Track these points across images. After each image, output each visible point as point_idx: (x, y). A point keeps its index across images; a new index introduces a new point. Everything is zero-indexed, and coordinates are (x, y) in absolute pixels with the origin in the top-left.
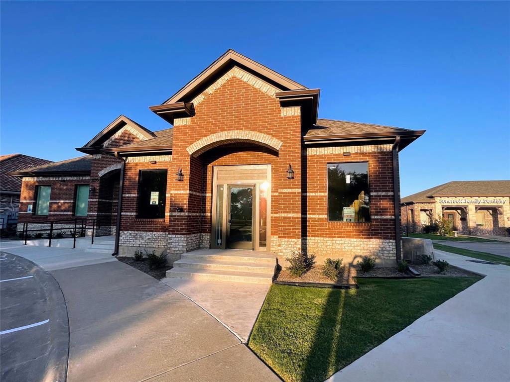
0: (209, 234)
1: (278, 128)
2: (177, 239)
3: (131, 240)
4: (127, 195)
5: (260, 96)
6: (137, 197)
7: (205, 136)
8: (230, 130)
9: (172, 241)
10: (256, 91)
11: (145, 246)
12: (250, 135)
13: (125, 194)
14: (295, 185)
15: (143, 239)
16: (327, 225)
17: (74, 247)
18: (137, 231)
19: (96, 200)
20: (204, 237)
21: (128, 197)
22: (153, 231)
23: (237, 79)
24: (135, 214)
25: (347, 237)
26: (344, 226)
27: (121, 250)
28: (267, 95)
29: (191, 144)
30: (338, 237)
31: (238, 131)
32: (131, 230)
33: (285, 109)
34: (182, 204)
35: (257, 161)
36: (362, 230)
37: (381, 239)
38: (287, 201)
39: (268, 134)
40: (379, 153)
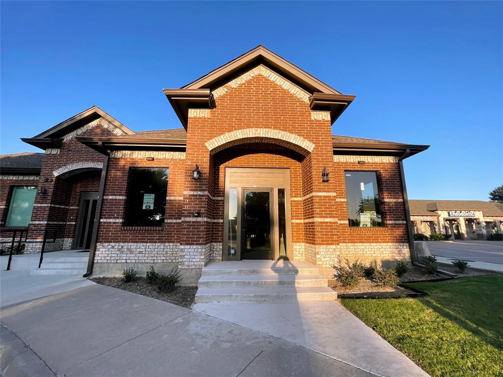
0: (221, 244)
1: (308, 131)
2: (193, 250)
3: (113, 255)
4: (111, 197)
5: (289, 97)
6: (125, 199)
7: (228, 132)
8: (258, 127)
9: (184, 253)
10: (285, 92)
11: (134, 261)
12: (280, 134)
13: (108, 195)
14: (330, 189)
15: (131, 252)
16: (348, 230)
17: (8, 269)
18: (123, 242)
19: (46, 205)
20: (216, 247)
21: (110, 200)
22: (146, 242)
23: (264, 78)
24: (121, 221)
25: (368, 242)
27: (98, 269)
28: (296, 97)
29: (211, 139)
30: (359, 242)
31: (267, 129)
32: (114, 242)
33: (315, 112)
34: (199, 207)
35: (276, 164)
36: (380, 234)
37: (397, 242)
38: (323, 205)
39: (299, 136)
40: (387, 163)
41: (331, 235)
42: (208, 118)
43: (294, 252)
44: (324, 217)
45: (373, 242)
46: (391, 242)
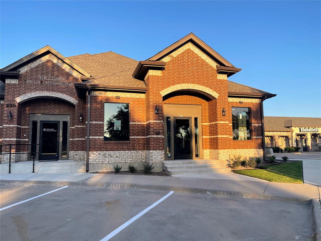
1: (216, 86)
3: (100, 159)
4: (94, 122)
5: (205, 64)
7: (172, 85)
9: (153, 155)
11: (113, 162)
12: (201, 88)
13: (92, 121)
14: (226, 119)
15: (111, 157)
16: (232, 141)
17: (10, 172)
18: (105, 151)
19: (13, 126)
21: (94, 124)
22: (120, 150)
23: (191, 51)
24: (102, 137)
25: (242, 149)
27: (91, 167)
29: (163, 89)
30: (238, 149)
31: (194, 84)
32: (100, 151)
33: (219, 75)
34: (158, 130)
36: (249, 144)
37: (257, 148)
38: (222, 128)
39: (211, 89)
40: (255, 103)
41: (226, 144)
42: (161, 76)
43: (204, 155)
44: (223, 135)
45: (245, 148)
46: (254, 148)
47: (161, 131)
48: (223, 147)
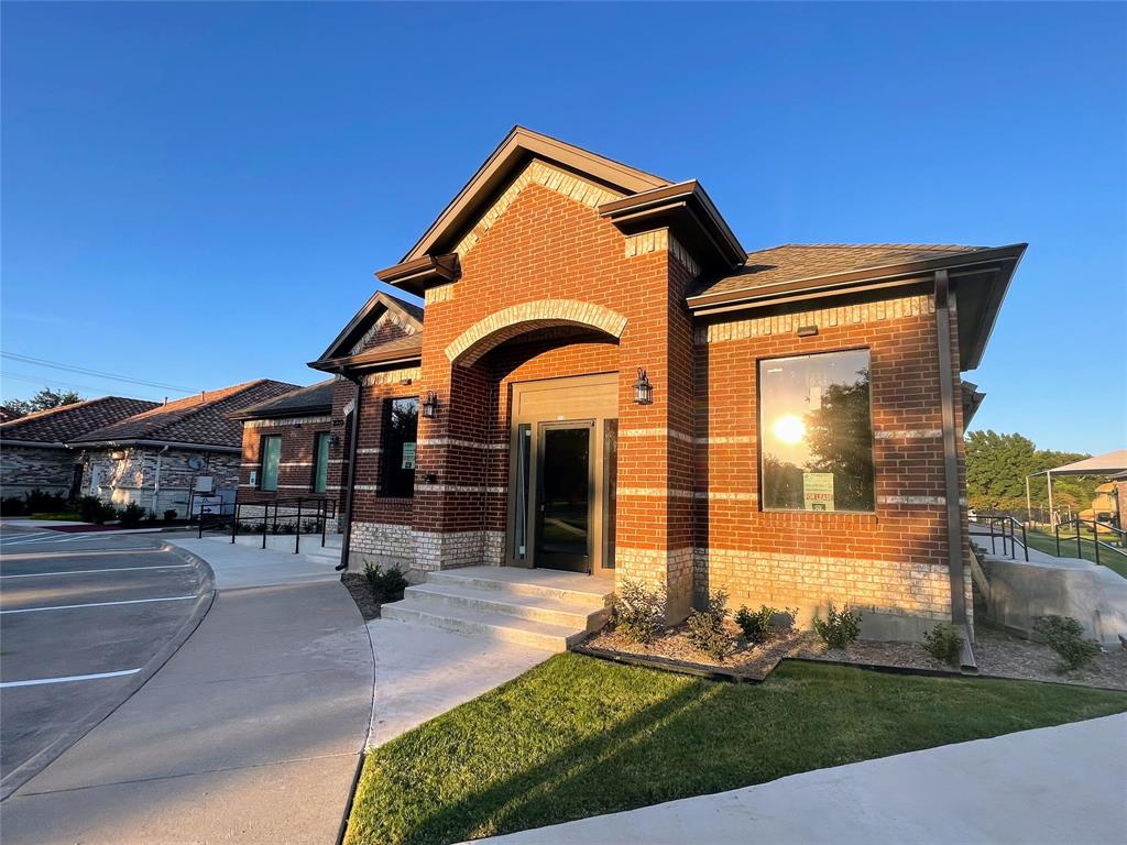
0: (501, 534)
1: (618, 287)
2: (427, 540)
3: (368, 542)
4: (363, 451)
6: (380, 454)
7: (477, 321)
8: (522, 302)
9: (417, 545)
10: (575, 208)
12: (561, 309)
15: (387, 538)
18: (378, 522)
19: (338, 461)
20: (492, 539)
21: (364, 454)
23: (538, 188)
24: (374, 488)
26: (799, 524)
27: (352, 561)
29: (452, 340)
30: (786, 552)
32: (368, 521)
33: (634, 238)
34: (436, 467)
35: (597, 364)
37: (906, 560)
38: (637, 459)
39: (597, 303)
40: (898, 321)
41: (649, 525)
42: (450, 302)
44: (637, 485)
45: (825, 554)
46: (887, 559)
47: (441, 473)
48: (637, 538)
